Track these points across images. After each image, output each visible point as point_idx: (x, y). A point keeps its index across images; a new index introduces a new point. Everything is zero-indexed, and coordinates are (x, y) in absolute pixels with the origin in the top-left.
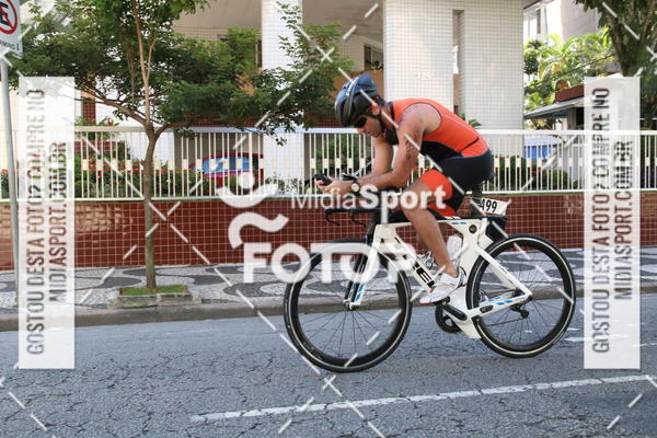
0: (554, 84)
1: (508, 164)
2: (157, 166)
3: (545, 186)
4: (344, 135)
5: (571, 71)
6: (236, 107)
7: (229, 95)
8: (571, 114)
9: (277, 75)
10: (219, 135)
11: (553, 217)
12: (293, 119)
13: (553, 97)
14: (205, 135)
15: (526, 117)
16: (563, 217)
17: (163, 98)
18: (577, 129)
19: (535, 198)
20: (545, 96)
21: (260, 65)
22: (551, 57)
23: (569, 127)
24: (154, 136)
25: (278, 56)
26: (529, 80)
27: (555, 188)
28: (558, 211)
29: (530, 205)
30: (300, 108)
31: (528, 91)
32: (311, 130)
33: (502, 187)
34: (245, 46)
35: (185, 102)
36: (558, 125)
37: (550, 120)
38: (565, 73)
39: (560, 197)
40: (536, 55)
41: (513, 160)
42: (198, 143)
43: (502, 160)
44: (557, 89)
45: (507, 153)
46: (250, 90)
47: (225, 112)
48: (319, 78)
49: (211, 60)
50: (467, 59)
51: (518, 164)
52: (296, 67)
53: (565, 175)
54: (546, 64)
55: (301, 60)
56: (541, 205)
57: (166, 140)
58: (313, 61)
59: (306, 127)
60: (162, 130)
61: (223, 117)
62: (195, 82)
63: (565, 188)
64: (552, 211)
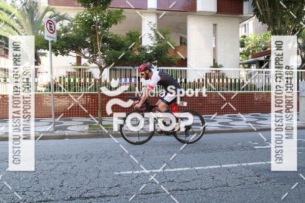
0: (251, 51)
1: (233, 81)
2: (103, 81)
3: (247, 89)
4: (172, 70)
5: (257, 47)
6: (132, 59)
7: (129, 55)
8: (257, 63)
9: (147, 47)
10: (126, 70)
11: (250, 101)
12: (153, 64)
13: (250, 56)
14: (121, 70)
15: (240, 64)
16: (254, 101)
17: (105, 56)
18: (259, 68)
19: (244, 94)
20: (248, 56)
21: (141, 44)
22: (250, 42)
23: (257, 68)
24: (102, 70)
25: (148, 41)
26: (241, 50)
27: (251, 90)
28: (252, 99)
29: (241, 97)
30: (155, 60)
31: (241, 54)
32: (159, 68)
33: (231, 90)
34: (135, 37)
35: (114, 57)
36: (252, 67)
37: (249, 65)
38: (255, 48)
39: (253, 94)
40: (244, 41)
41: (235, 80)
42: (118, 73)
43: (231, 80)
44: (252, 53)
45: (233, 77)
46: (137, 53)
47: (128, 61)
48: (163, 49)
49: (123, 42)
50: (218, 42)
51: (237, 81)
52: (154, 45)
53: (255, 86)
54: (248, 44)
55: (156, 42)
56: (246, 97)
57: (106, 71)
58: (161, 42)
59: (158, 67)
60: (105, 68)
61: (127, 63)
62: (117, 50)
63: (255, 90)
64: (250, 99)
